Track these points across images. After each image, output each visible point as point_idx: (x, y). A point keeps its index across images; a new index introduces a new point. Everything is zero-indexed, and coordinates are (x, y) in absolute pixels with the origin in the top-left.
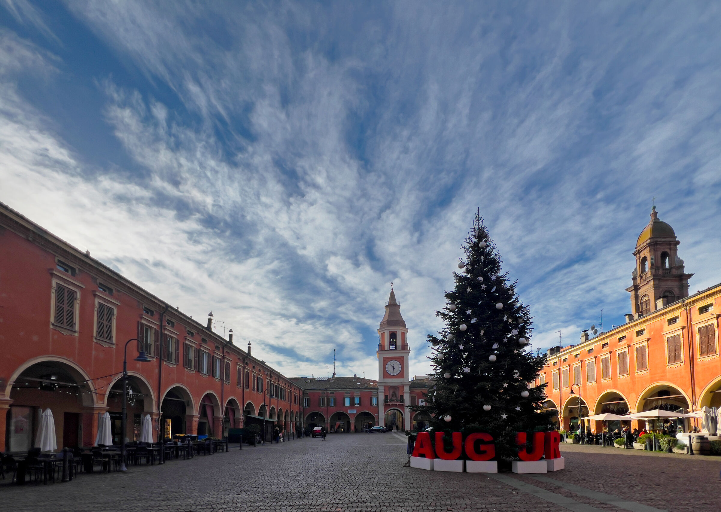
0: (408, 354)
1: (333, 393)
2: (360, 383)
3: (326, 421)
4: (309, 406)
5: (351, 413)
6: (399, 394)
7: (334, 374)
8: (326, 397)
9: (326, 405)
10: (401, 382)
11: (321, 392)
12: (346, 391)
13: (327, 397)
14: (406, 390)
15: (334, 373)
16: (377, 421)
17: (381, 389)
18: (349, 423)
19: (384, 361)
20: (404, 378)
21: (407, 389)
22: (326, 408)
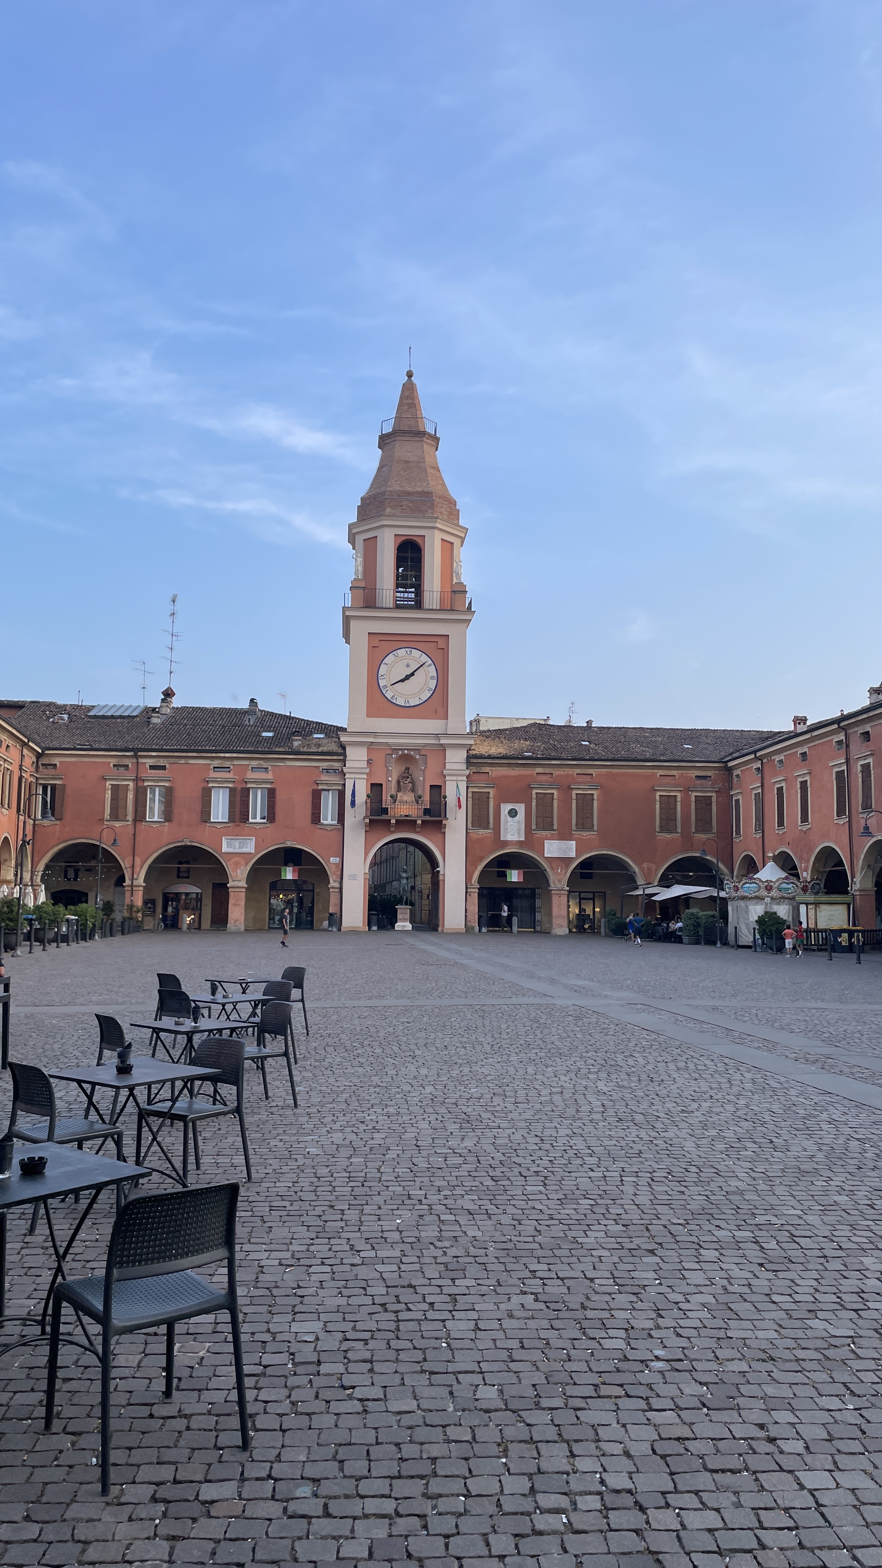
0: (466, 625)
1: (163, 768)
2: (271, 734)
3: (128, 882)
4: (60, 819)
5: (231, 850)
6: (425, 779)
7: (168, 694)
8: (131, 785)
9: (130, 817)
10: (437, 736)
11: (113, 761)
12: (216, 763)
13: (136, 780)
14: (455, 766)
15: (169, 689)
16: (337, 885)
17: (356, 757)
18: (221, 890)
19: (373, 648)
20: (446, 718)
21: (456, 759)
22: (131, 830)
